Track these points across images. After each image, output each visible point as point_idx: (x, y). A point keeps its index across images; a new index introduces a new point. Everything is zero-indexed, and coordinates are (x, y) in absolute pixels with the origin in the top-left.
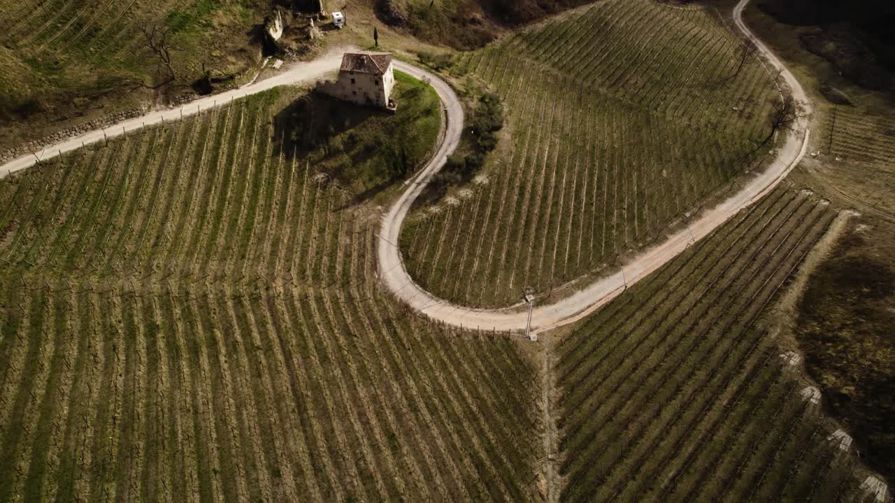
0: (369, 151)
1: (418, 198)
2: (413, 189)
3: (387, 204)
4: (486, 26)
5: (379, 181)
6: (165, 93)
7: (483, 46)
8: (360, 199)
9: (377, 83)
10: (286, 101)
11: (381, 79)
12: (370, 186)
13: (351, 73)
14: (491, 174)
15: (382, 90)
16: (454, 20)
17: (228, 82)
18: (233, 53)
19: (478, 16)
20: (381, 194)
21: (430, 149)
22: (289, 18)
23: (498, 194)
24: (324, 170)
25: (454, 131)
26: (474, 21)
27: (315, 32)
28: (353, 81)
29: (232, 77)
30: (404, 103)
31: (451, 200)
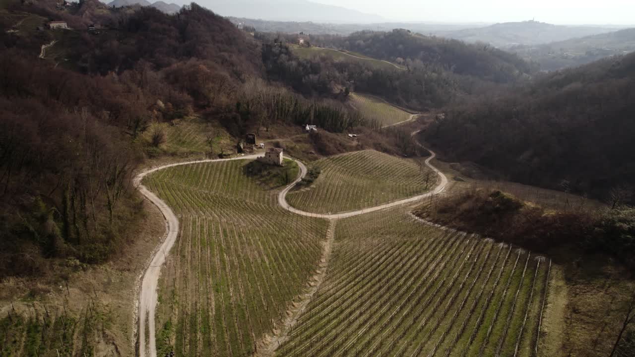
0: (275, 176)
1: (292, 188)
2: (289, 187)
3: (281, 190)
4: (316, 155)
5: (278, 184)
6: (209, 156)
7: (315, 161)
8: (272, 188)
9: (278, 156)
10: (247, 162)
11: (279, 155)
12: (275, 185)
13: (269, 153)
14: (316, 185)
15: (279, 159)
16: (303, 152)
17: (227, 156)
18: (229, 150)
19: (313, 152)
20: (279, 188)
21: (295, 177)
22: (245, 144)
23: (319, 190)
24: (260, 181)
25: (303, 173)
26: (311, 153)
27: (254, 148)
28: (270, 156)
29: (229, 155)
30: (286, 165)
31: (302, 190)
